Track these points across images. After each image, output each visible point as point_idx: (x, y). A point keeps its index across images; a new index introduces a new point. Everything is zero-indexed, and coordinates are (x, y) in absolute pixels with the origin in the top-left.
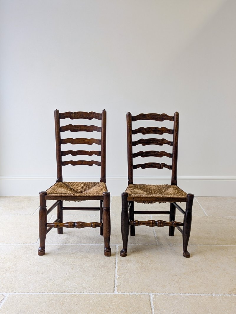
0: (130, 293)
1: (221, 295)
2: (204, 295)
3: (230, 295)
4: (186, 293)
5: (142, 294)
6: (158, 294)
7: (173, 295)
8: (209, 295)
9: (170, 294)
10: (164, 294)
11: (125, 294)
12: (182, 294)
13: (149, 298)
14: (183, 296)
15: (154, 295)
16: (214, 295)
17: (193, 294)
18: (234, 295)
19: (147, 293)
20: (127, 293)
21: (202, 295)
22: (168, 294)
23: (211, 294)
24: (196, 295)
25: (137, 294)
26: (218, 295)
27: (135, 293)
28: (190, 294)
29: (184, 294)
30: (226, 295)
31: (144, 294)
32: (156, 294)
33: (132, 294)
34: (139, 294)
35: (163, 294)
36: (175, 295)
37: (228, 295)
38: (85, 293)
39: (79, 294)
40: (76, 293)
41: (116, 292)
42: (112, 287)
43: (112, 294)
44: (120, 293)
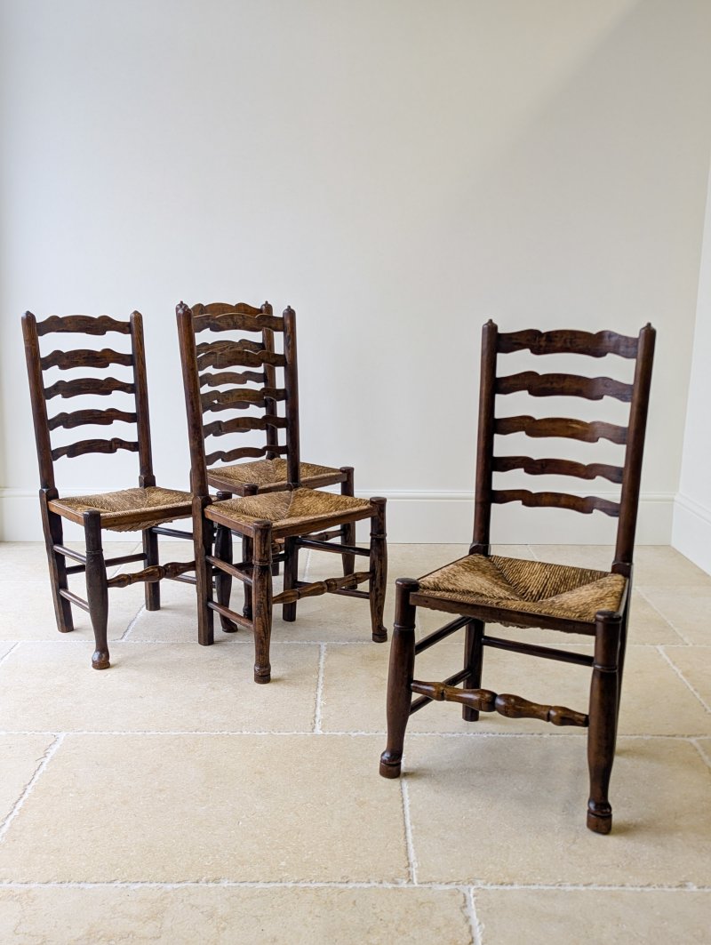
0: (351, 733)
1: (561, 737)
2: (523, 737)
6: (417, 734)
7: (451, 735)
8: (536, 736)
9: (444, 735)
10: (429, 733)
11: (339, 734)
12: (472, 735)
14: (474, 739)
16: (546, 736)
17: (499, 735)
20: (343, 733)
21: (518, 736)
22: (439, 734)
23: (541, 734)
25: (367, 734)
26: (557, 737)
27: (363, 733)
28: (490, 735)
29: (478, 735)
30: (575, 736)
33: (355, 733)
34: (371, 734)
35: (426, 734)
36: (455, 735)
37: (579, 736)
38: (245, 733)
39: (231, 734)
40: (225, 733)
41: (318, 731)
42: (309, 723)
43: (309, 734)
44: (327, 733)
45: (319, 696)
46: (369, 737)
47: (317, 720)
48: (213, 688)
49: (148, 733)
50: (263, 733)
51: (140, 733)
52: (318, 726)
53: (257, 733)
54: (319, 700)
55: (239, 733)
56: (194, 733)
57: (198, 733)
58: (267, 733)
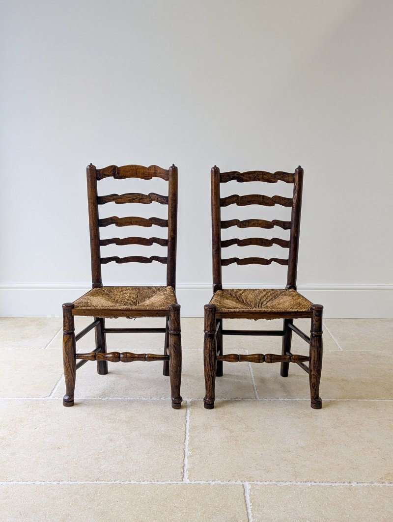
0: (211, 482)
1: (365, 484)
2: (336, 484)
3: (381, 485)
4: (306, 482)
5: (230, 483)
6: (259, 483)
7: (284, 484)
8: (346, 484)
10: (268, 483)
11: (202, 482)
12: (299, 483)
13: (243, 491)
14: (301, 487)
15: (251, 485)
16: (354, 484)
17: (318, 483)
18: (387, 485)
19: (239, 482)
20: (205, 482)
22: (275, 483)
23: (350, 483)
24: (323, 484)
25: (223, 483)
26: (362, 485)
27: (219, 482)
28: (313, 483)
29: (303, 483)
30: (375, 484)
31: (234, 482)
32: (255, 482)
33: (214, 483)
34: (225, 483)
35: (266, 483)
36: (287, 484)
37: (378, 485)
38: (132, 482)
39: (122, 483)
40: (118, 482)
41: (186, 480)
42: (180, 471)
43: (180, 483)
44: (193, 482)
47: (185, 470)
49: (61, 483)
50: (146, 483)
52: (186, 475)
53: (143, 483)
55: (128, 482)
56: (95, 482)
57: (98, 482)
58: (149, 482)
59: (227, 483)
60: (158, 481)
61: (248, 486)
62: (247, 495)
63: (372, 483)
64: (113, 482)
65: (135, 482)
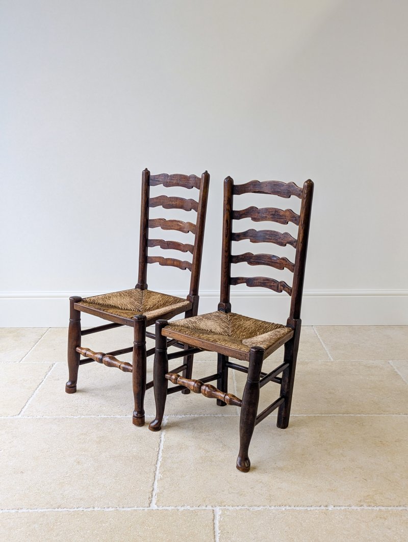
0: (179, 508)
1: (343, 508)
2: (312, 509)
3: (359, 508)
4: (280, 505)
5: (200, 508)
6: (230, 508)
7: (256, 509)
8: (323, 508)
9: (251, 509)
10: (240, 507)
11: (170, 508)
12: (273, 508)
13: (212, 517)
14: (274, 511)
15: (222, 510)
16: (331, 508)
17: (293, 508)
18: (366, 508)
19: (210, 508)
20: (173, 508)
21: (309, 509)
22: (248, 508)
23: (326, 506)
24: (298, 508)
25: (192, 509)
26: (339, 508)
27: (189, 507)
28: (288, 508)
29: (277, 508)
30: (353, 508)
31: (204, 508)
32: (227, 507)
33: (183, 508)
34: (195, 508)
35: (238, 508)
36: (260, 509)
37: (355, 508)
38: (96, 509)
39: (85, 510)
40: (81, 509)
41: (154, 506)
42: (148, 497)
43: (146, 509)
44: (160, 508)
45: (158, 468)
46: (192, 511)
47: (154, 494)
48: (79, 462)
49: (20, 511)
50: (110, 509)
51: (14, 511)
52: (154, 500)
53: (107, 510)
54: (157, 472)
55: (91, 509)
56: (56, 510)
57: (60, 510)
58: (113, 509)
59: (197, 508)
60: (123, 508)
61: (218, 511)
62: (217, 522)
63: (350, 506)
64: (76, 509)
65: (99, 509)
